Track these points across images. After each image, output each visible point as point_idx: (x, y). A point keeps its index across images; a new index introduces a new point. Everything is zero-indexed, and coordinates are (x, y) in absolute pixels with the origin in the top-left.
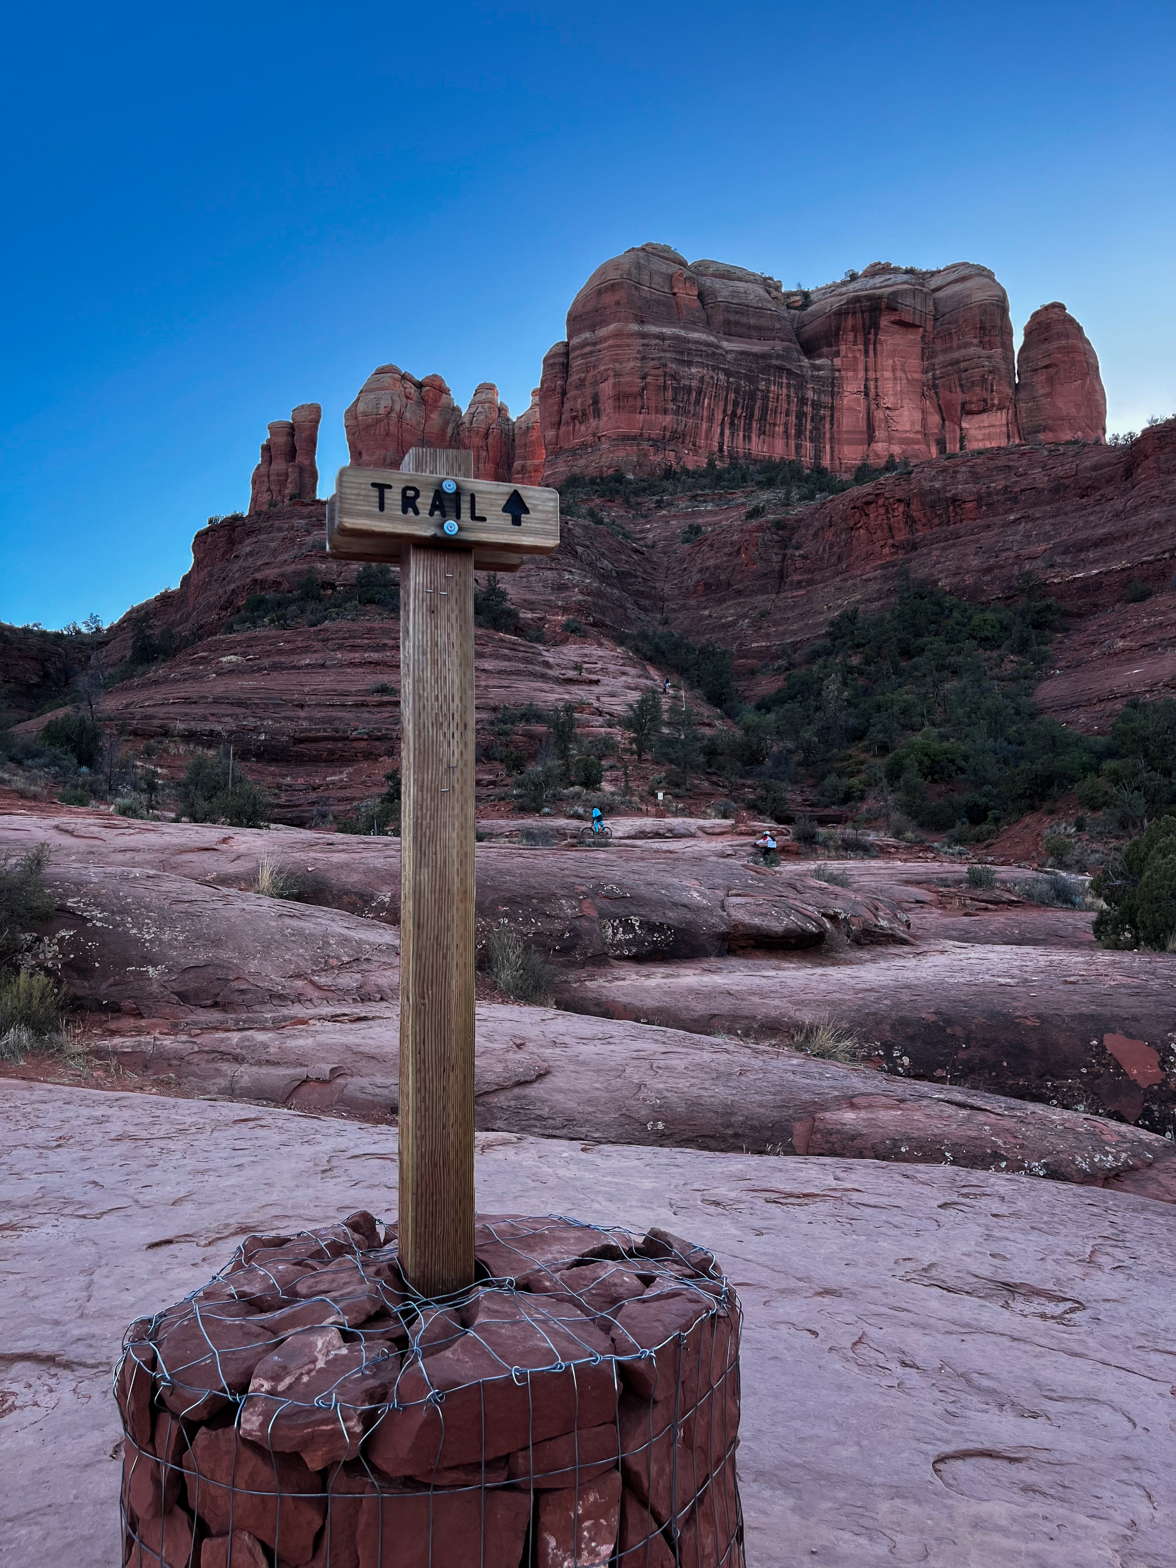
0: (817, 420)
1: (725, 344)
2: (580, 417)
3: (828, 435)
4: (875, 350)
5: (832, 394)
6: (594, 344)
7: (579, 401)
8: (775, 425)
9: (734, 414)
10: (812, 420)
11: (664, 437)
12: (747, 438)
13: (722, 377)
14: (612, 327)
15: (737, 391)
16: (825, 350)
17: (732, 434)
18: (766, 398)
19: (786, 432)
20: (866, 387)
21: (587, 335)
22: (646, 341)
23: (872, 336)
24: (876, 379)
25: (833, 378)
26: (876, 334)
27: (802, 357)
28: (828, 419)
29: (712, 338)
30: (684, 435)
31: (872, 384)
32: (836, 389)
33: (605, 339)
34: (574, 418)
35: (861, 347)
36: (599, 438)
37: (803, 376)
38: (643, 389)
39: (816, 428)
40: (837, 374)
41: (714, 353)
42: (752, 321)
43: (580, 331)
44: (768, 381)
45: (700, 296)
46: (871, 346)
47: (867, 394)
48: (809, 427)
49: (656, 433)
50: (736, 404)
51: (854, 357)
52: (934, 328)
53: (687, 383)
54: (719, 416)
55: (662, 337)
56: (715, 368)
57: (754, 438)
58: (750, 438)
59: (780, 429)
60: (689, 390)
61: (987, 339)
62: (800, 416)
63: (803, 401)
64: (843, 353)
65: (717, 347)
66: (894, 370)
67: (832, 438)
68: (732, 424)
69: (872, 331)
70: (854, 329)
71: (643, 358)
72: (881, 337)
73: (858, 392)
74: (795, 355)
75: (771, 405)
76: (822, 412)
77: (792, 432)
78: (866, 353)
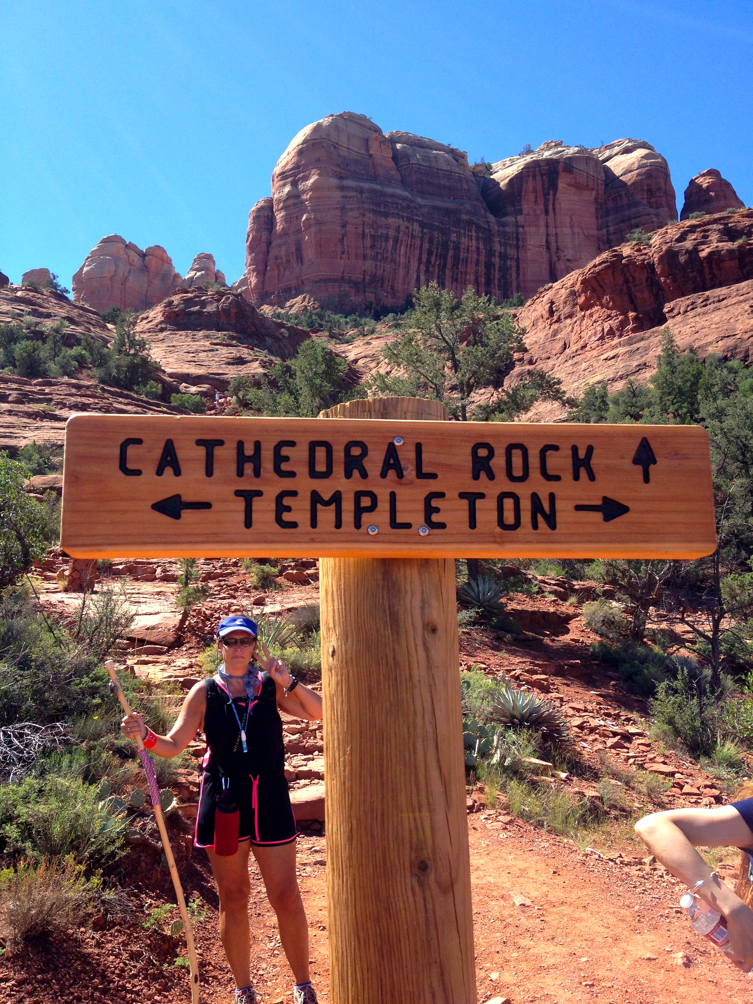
0: (505, 270)
1: (419, 200)
2: (284, 263)
3: (515, 284)
4: (554, 209)
5: (517, 247)
6: (297, 197)
8: (466, 273)
9: (428, 261)
10: (499, 269)
11: (364, 279)
13: (417, 227)
14: (311, 181)
15: (431, 241)
16: (510, 209)
17: (427, 280)
18: (457, 248)
19: (477, 280)
20: (547, 242)
21: (289, 190)
22: (345, 193)
24: (556, 234)
25: (518, 233)
26: (555, 195)
27: (489, 215)
28: (514, 269)
29: (406, 194)
30: (382, 280)
31: (552, 239)
32: (520, 243)
33: (304, 192)
34: (278, 265)
35: (542, 207)
36: (302, 281)
37: (489, 231)
38: (343, 236)
39: (503, 277)
40: (521, 229)
41: (408, 207)
42: (443, 182)
44: (459, 235)
45: (394, 158)
46: (551, 207)
47: (548, 248)
48: (497, 276)
49: (357, 276)
50: (430, 253)
51: (536, 215)
52: (605, 191)
53: (385, 232)
54: (415, 263)
55: (361, 191)
56: (410, 220)
57: (448, 284)
58: (444, 284)
59: (472, 277)
60: (386, 238)
61: (653, 200)
62: (489, 266)
63: (490, 253)
64: (525, 211)
65: (411, 201)
66: (572, 227)
67: (519, 287)
68: (427, 271)
69: (551, 193)
70: (535, 191)
71: (343, 209)
72: (559, 198)
73: (540, 246)
74: (483, 212)
75: (462, 255)
76: (509, 263)
77: (483, 280)
78: (547, 212)
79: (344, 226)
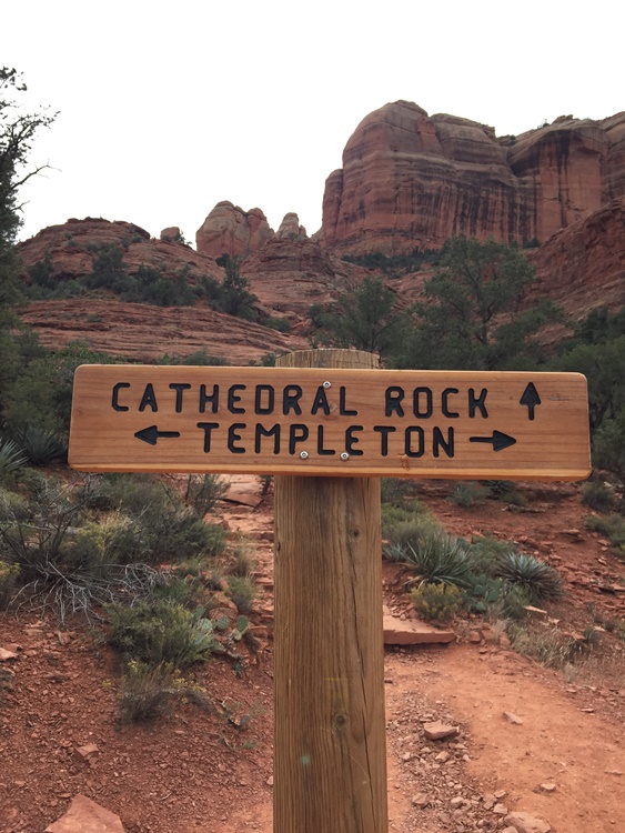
0: (524, 219)
1: (457, 166)
2: (350, 219)
3: (532, 230)
4: (566, 169)
5: (535, 200)
6: (361, 167)
7: (351, 207)
8: (493, 222)
9: (463, 214)
10: (521, 218)
11: (412, 230)
12: (473, 231)
13: (454, 187)
14: (373, 154)
15: (465, 198)
16: (530, 170)
17: (462, 228)
18: (486, 203)
19: (501, 228)
20: (560, 195)
21: (356, 161)
22: (398, 163)
23: (563, 160)
24: (567, 190)
25: (536, 189)
26: (566, 158)
27: (512, 175)
28: (532, 218)
29: (446, 162)
30: (427, 229)
31: (564, 193)
32: (538, 197)
33: (367, 163)
34: (346, 219)
35: (556, 167)
36: (364, 232)
37: (513, 188)
38: (397, 196)
39: (524, 224)
40: (538, 186)
41: (448, 171)
42: (476, 151)
43: (352, 159)
44: (488, 192)
45: (437, 134)
46: (563, 167)
48: (518, 223)
49: (406, 226)
50: (464, 207)
51: (551, 175)
52: (608, 154)
53: (428, 191)
54: (452, 215)
55: (410, 160)
56: (449, 182)
57: (478, 232)
58: (475, 231)
59: (497, 226)
60: (429, 196)
62: (512, 215)
63: (513, 205)
64: (542, 172)
65: (451, 167)
66: (580, 183)
67: (535, 231)
68: (462, 221)
69: (564, 156)
70: (550, 155)
71: (396, 175)
72: (571, 160)
73: (555, 199)
74: (507, 173)
75: (490, 208)
76: (528, 213)
77: (506, 227)
78: (559, 172)
79: (397, 188)
